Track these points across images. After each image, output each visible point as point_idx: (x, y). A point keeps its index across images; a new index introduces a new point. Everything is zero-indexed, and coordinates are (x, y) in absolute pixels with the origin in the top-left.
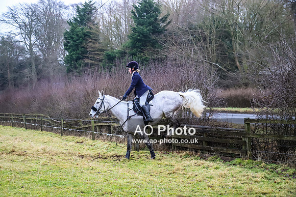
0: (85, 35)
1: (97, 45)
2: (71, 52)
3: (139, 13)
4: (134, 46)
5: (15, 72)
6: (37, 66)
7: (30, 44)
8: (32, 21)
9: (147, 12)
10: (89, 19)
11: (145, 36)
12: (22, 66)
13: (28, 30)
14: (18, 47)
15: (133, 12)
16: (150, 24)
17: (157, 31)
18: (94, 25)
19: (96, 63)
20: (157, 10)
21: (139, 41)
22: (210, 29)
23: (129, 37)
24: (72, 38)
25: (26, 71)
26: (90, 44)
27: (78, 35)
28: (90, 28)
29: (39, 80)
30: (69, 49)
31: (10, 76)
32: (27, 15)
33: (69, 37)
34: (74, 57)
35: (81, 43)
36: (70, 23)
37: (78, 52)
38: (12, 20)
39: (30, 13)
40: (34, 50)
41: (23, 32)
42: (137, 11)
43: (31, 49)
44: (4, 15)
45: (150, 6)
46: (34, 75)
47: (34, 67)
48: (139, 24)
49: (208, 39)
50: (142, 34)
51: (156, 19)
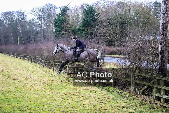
0: (63, 21)
1: (68, 25)
2: (57, 28)
3: (86, 12)
4: (83, 26)
5: (34, 35)
6: (44, 33)
7: (41, 23)
8: (42, 13)
9: (90, 12)
10: (65, 14)
11: (89, 22)
12: (37, 33)
13: (41, 17)
14: (37, 25)
15: (84, 11)
16: (91, 17)
17: (94, 20)
18: (67, 17)
19: (68, 33)
20: (94, 11)
21: (86, 24)
22: (117, 20)
23: (82, 22)
24: (58, 22)
25: (39, 35)
26: (65, 25)
27: (60, 21)
28: (66, 18)
29: (44, 39)
30: (56, 26)
31: (32, 37)
32: (40, 11)
33: (56, 21)
34: (58, 30)
35: (61, 24)
36: (57, 15)
37: (60, 28)
38: (34, 13)
39: (42, 10)
40: (43, 26)
41: (38, 18)
42: (86, 11)
43: (41, 25)
44: (31, 11)
45: (91, 9)
46: (42, 37)
47: (42, 34)
48: (86, 17)
49: (116, 25)
50: (87, 21)
51: (94, 15)
